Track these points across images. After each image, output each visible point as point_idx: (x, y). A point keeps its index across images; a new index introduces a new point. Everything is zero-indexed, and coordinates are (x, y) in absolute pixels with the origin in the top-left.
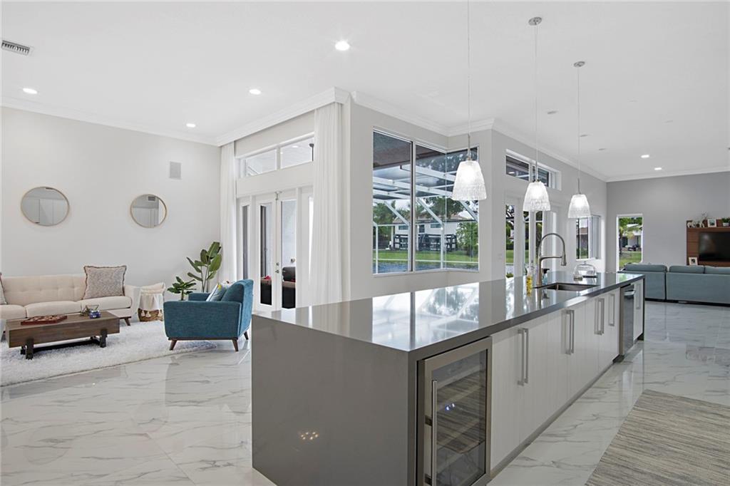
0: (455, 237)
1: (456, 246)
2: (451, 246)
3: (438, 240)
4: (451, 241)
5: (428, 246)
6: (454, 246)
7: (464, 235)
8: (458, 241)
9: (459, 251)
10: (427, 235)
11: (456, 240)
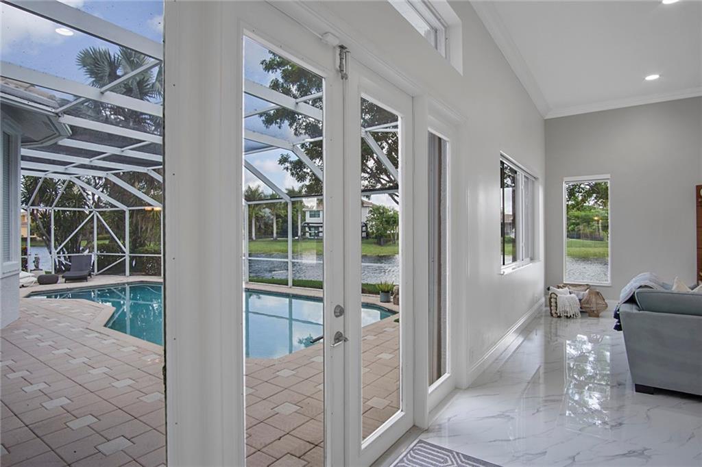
0: (366, 225)
1: (367, 234)
6: (364, 234)
7: (374, 223)
8: (369, 229)
9: (370, 240)
11: (367, 228)
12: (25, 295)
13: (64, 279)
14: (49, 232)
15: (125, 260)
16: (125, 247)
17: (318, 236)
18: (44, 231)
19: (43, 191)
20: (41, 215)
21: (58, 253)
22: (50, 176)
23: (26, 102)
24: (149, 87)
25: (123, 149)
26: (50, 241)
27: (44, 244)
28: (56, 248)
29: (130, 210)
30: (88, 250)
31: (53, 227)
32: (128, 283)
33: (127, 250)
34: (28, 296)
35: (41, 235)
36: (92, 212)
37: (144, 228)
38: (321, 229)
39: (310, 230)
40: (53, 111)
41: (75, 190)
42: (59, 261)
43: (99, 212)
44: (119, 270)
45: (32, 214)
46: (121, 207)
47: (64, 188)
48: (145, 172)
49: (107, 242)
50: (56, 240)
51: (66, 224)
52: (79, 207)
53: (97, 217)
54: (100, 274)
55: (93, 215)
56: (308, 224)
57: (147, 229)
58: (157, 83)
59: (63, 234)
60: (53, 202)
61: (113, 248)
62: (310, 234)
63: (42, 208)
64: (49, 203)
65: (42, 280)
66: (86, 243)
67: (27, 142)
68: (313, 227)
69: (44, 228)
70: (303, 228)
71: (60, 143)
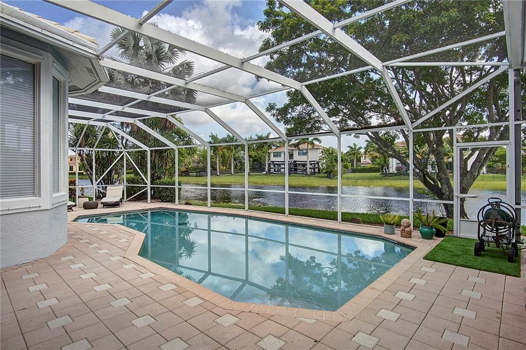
0: (318, 163)
1: (319, 170)
2: (314, 170)
3: (304, 165)
4: (315, 166)
5: (296, 170)
6: (317, 170)
7: (324, 161)
8: (321, 166)
9: (321, 175)
10: (295, 162)
11: (319, 166)
12: (73, 219)
13: (102, 205)
14: (91, 168)
15: (147, 190)
16: (147, 180)
17: (280, 171)
18: (88, 167)
19: (87, 136)
20: (87, 155)
21: (97, 184)
22: (92, 123)
23: (71, 43)
24: (163, 54)
25: (149, 96)
26: (92, 175)
27: (88, 177)
28: (96, 181)
29: (151, 150)
30: (118, 182)
31: (94, 164)
32: (150, 209)
33: (148, 182)
34: (75, 220)
35: (87, 171)
36: (122, 152)
37: (160, 165)
38: (282, 166)
39: (274, 167)
40: (95, 53)
41: (110, 135)
42: (98, 190)
43: (128, 152)
44: (142, 198)
45: (80, 155)
46: (145, 148)
47: (102, 134)
48: (165, 117)
49: (132, 175)
50: (96, 174)
51: (104, 162)
52: (112, 149)
53: (126, 156)
54: (128, 201)
55: (123, 155)
56: (273, 162)
57: (162, 165)
58: (169, 52)
59: (102, 169)
60: (94, 145)
61: (137, 180)
62: (275, 169)
63: (86, 150)
64: (91, 146)
65: (86, 206)
66: (117, 176)
67: (73, 90)
68: (276, 164)
69: (88, 165)
70: (269, 165)
71: (100, 90)
